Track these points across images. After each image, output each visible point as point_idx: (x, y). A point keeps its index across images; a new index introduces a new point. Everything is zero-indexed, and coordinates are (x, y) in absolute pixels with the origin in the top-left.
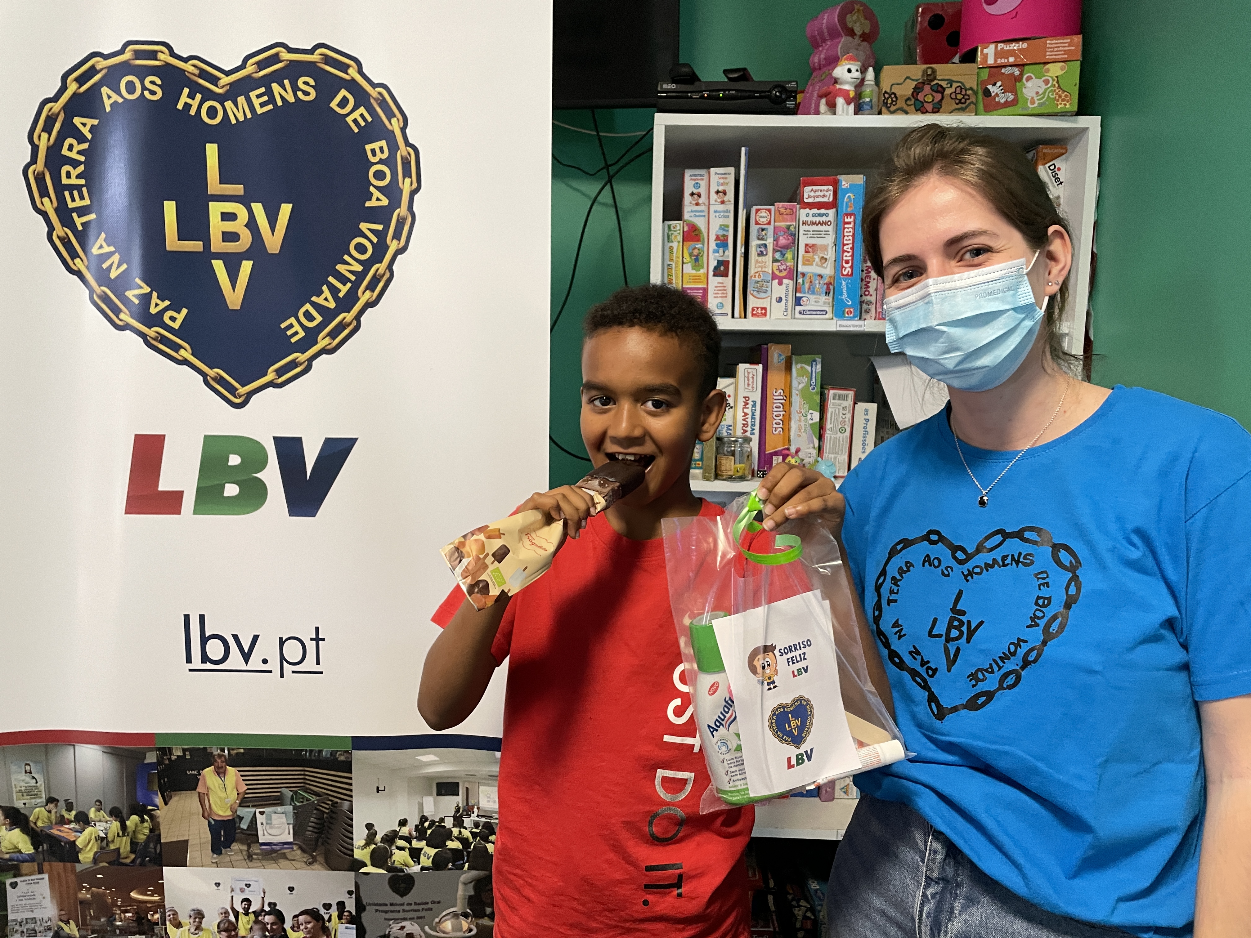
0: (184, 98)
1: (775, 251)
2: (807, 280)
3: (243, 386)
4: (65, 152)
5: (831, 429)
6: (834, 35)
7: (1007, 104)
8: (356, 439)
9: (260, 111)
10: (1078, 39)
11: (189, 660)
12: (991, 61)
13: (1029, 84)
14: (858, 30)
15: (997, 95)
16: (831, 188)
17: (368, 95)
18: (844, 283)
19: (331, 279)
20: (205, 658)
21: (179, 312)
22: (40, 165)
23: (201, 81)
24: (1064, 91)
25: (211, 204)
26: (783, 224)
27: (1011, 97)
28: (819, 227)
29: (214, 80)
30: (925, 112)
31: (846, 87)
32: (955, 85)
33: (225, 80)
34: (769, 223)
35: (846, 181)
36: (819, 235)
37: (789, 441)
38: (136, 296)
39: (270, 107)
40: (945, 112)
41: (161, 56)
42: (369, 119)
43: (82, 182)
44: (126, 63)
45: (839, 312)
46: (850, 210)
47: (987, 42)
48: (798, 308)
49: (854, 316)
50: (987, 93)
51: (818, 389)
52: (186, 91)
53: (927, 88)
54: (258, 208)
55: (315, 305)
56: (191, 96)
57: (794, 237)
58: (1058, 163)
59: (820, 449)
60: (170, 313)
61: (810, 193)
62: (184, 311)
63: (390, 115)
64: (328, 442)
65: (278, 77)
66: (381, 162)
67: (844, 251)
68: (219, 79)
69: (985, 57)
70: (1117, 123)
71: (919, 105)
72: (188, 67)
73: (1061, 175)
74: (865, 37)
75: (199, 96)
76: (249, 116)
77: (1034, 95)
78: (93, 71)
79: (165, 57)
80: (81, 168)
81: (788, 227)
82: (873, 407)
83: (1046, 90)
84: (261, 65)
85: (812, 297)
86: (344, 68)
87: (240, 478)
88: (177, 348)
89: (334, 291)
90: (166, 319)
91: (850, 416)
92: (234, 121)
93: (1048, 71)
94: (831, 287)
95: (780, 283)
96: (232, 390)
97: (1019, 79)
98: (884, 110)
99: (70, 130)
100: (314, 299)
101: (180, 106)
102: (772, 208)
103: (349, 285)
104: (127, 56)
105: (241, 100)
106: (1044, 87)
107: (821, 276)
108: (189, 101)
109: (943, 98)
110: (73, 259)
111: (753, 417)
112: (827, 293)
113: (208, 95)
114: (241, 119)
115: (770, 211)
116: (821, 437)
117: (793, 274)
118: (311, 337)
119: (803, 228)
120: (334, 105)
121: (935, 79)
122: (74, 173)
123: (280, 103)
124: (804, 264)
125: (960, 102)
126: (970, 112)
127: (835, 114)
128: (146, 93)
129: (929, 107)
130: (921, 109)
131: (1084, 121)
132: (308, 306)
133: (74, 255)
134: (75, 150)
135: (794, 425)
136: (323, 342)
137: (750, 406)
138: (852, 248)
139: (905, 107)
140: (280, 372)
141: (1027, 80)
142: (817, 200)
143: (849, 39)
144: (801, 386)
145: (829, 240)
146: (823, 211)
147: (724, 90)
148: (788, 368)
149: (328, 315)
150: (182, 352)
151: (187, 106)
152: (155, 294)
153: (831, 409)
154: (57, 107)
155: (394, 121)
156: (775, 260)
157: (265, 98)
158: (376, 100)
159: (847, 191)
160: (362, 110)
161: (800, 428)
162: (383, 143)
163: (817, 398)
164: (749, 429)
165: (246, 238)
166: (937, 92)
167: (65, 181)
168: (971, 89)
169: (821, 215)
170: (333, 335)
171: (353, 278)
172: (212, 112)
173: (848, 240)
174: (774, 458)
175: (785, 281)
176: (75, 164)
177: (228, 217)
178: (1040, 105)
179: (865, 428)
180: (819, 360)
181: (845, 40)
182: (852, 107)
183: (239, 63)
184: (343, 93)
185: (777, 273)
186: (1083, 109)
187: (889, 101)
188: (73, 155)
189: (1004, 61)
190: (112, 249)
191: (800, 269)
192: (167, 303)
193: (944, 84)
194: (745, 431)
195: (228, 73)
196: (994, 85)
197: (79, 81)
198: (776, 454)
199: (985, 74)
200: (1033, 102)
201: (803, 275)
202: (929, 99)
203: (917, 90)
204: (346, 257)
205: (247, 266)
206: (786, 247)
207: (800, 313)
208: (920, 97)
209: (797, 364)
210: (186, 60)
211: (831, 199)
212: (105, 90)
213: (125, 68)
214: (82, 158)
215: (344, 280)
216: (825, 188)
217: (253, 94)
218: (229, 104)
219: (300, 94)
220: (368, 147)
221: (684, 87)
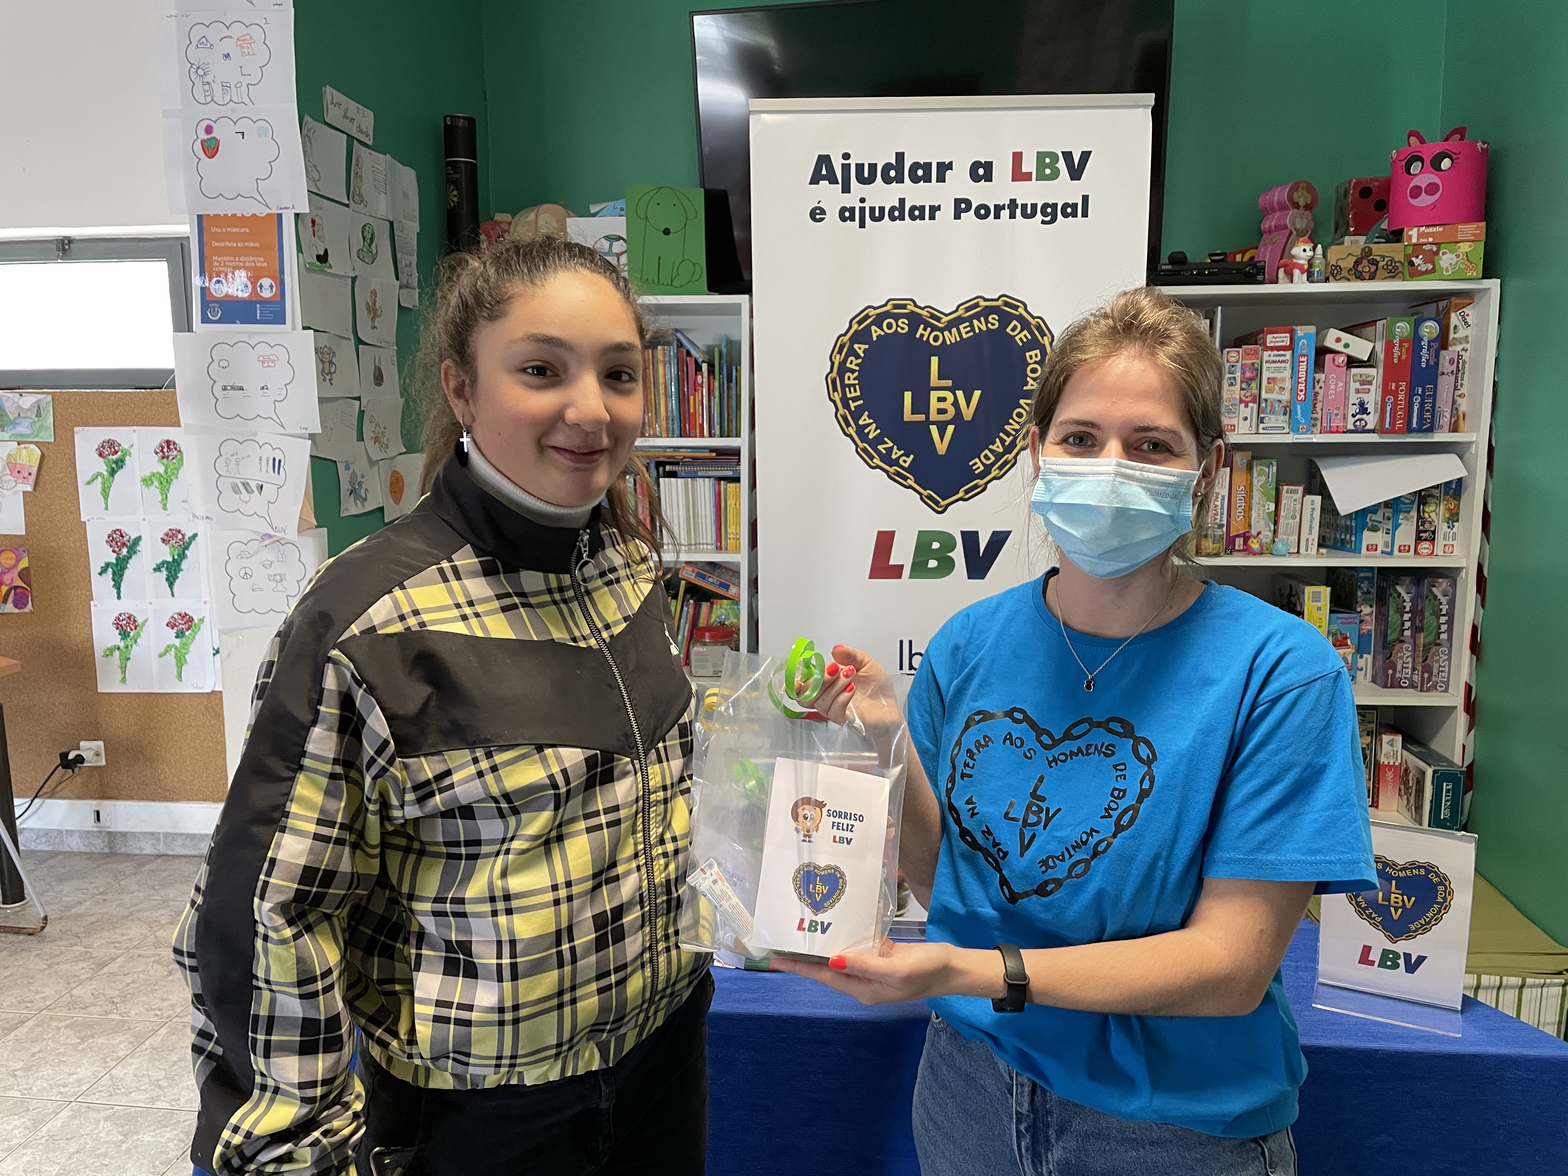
0: (920, 331)
1: (1242, 382)
2: (1269, 403)
3: (944, 500)
4: (848, 365)
5: (1285, 517)
6: (1283, 207)
7: (1427, 272)
8: (1010, 532)
9: (965, 336)
10: (1483, 224)
11: (901, 668)
12: (1414, 240)
13: (1444, 257)
14: (1302, 203)
15: (1419, 265)
16: (1288, 335)
17: (1030, 323)
18: (1299, 407)
19: (1001, 434)
20: (911, 667)
21: (908, 457)
22: (834, 374)
23: (931, 321)
24: (1471, 263)
25: (932, 392)
26: (1249, 362)
27: (1430, 267)
28: (1279, 365)
29: (938, 319)
30: (1363, 279)
31: (1302, 262)
32: (1387, 259)
33: (945, 319)
34: (1238, 361)
35: (1300, 331)
36: (1279, 370)
37: (1250, 526)
38: (884, 449)
39: (972, 334)
40: (1379, 279)
41: (909, 307)
42: (1030, 337)
43: (856, 382)
44: (888, 312)
45: (1294, 428)
46: (1304, 352)
47: (1411, 227)
48: (1261, 426)
49: (1308, 431)
50: (1411, 264)
51: (1274, 485)
52: (922, 326)
53: (1365, 262)
54: (960, 394)
55: (992, 451)
56: (925, 329)
57: (1258, 373)
58: (1467, 310)
59: (1275, 532)
60: (904, 458)
61: (1271, 340)
62: (912, 457)
63: (1043, 335)
64: (995, 533)
65: (977, 316)
66: (1035, 363)
67: (1299, 383)
68: (941, 318)
69: (1411, 236)
70: (1514, 284)
71: (1358, 274)
72: (924, 313)
73: (1469, 320)
74: (1308, 207)
75: (929, 329)
76: (958, 339)
77: (1448, 265)
78: (867, 317)
79: (911, 307)
80: (856, 374)
81: (1253, 364)
82: (1318, 499)
83: (1457, 262)
84: (968, 310)
85: (1273, 417)
86: (1016, 308)
87: (938, 556)
88: (905, 478)
89: (1003, 441)
90: (901, 462)
91: (1299, 506)
92: (948, 343)
93: (1459, 248)
94: (1288, 409)
95: (1246, 406)
96: (937, 503)
97: (1436, 253)
98: (1331, 278)
99: (852, 352)
100: (991, 447)
101: (918, 336)
102: (1240, 350)
103: (1011, 437)
104: (889, 307)
105: (954, 330)
106: (1455, 260)
107: (1280, 401)
108: (923, 332)
109: (1377, 269)
110: (847, 427)
111: (1222, 507)
112: (1285, 414)
113: (934, 328)
114: (953, 341)
115: (1238, 352)
116: (1276, 523)
117: (1257, 399)
118: (988, 469)
119: (1265, 366)
120: (1008, 330)
121: (1371, 255)
122: (852, 377)
123: (977, 331)
124: (1266, 392)
125: (1391, 272)
126: (1399, 279)
127: (1292, 282)
128: (899, 329)
129: (1367, 276)
130: (1360, 277)
131: (1487, 283)
132: (987, 452)
133: (848, 425)
134: (854, 363)
135: (1254, 514)
136: (994, 473)
137: (1219, 499)
138: (1306, 381)
139: (1348, 276)
140: (966, 492)
141: (1444, 254)
142: (1277, 344)
143: (1296, 211)
144: (1260, 483)
145: (1287, 374)
146: (1282, 352)
147: (1209, 269)
148: (1250, 469)
149: (998, 456)
150: (909, 481)
151: (922, 335)
152: (895, 447)
153: (1284, 501)
154: (846, 339)
155: (1045, 338)
156: (1242, 389)
157: (969, 329)
158: (1035, 326)
159: (1301, 338)
160: (1025, 332)
161: (1259, 516)
162: (1038, 352)
163: (1273, 493)
164: (1219, 517)
165: (952, 411)
166: (1372, 264)
167: (847, 382)
168: (1399, 262)
169: (1279, 355)
170: (1001, 468)
171: (1014, 433)
172: (936, 339)
173: (1302, 374)
174: (1237, 539)
175: (1250, 405)
176: (853, 371)
177: (941, 400)
178: (1453, 273)
179: (1312, 515)
180: (1275, 463)
181: (1292, 212)
182: (1305, 275)
183: (954, 309)
184: (1015, 322)
185: (1244, 398)
186: (1487, 274)
187: (1336, 271)
188: (853, 367)
189: (1425, 240)
190: (871, 421)
191: (1264, 396)
192: (902, 452)
193: (1378, 259)
194: (1216, 519)
195: (946, 315)
196: (1417, 257)
197: (860, 323)
198: (1238, 536)
199: (1410, 250)
200: (1447, 271)
201: (1266, 400)
202: (1367, 269)
203: (1357, 263)
204: (1011, 421)
205: (951, 428)
206: (1252, 379)
207: (1263, 429)
208: (1360, 268)
209: (1257, 466)
210: (923, 309)
211: (1288, 343)
212: (873, 328)
213: (887, 315)
214: (857, 368)
215: (1008, 434)
216: (1284, 335)
217: (961, 327)
218: (946, 333)
219: (989, 325)
220: (1028, 354)
221: (1178, 268)
